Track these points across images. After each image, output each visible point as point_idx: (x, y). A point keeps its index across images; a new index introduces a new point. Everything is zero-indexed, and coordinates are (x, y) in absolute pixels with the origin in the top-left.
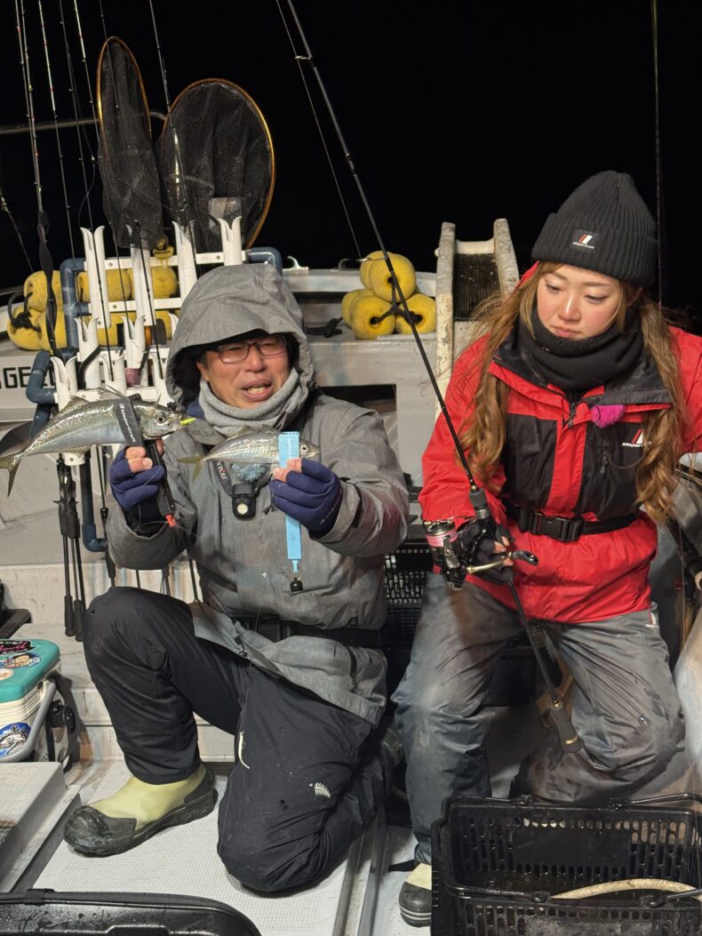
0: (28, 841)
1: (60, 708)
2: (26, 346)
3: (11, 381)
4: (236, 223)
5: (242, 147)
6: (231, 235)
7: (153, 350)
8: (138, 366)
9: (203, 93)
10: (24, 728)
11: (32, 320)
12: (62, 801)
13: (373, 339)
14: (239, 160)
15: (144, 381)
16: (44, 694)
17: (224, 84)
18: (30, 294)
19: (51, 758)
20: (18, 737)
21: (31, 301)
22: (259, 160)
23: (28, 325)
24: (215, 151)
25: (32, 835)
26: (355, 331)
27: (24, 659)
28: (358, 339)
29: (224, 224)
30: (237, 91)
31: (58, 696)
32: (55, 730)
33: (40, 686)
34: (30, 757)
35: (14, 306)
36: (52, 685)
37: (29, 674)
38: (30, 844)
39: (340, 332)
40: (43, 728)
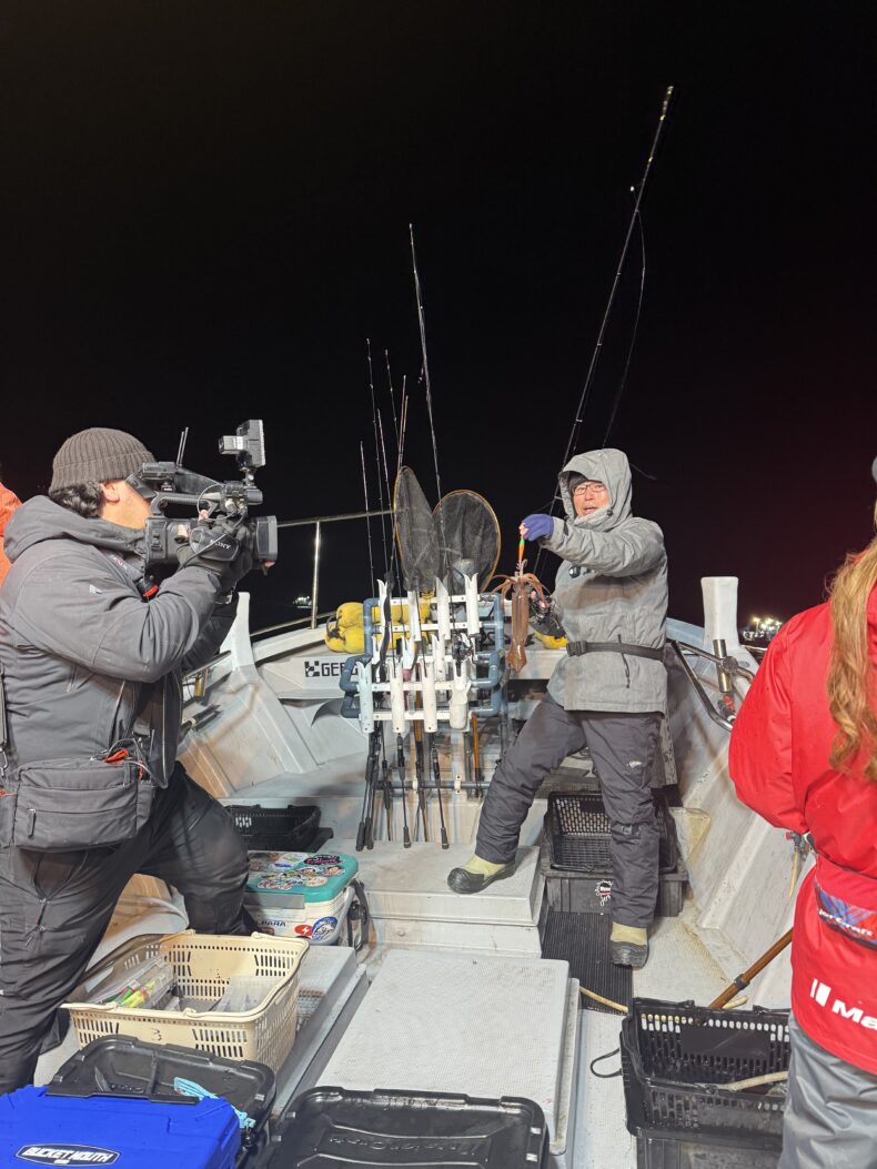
0: (333, 1005)
1: (357, 906)
2: (336, 649)
3: (326, 672)
4: (475, 577)
5: (481, 530)
6: (471, 584)
7: (420, 657)
8: (410, 668)
9: (456, 498)
10: (333, 921)
11: (341, 633)
12: (354, 977)
13: (557, 649)
14: (478, 538)
15: (414, 678)
16: (348, 896)
17: (470, 493)
18: (340, 617)
19: (350, 945)
20: (329, 927)
21: (340, 621)
22: (490, 539)
23: (338, 636)
24: (463, 532)
25: (336, 1000)
26: (544, 644)
27: (335, 870)
28: (546, 648)
29: (466, 578)
30: (478, 497)
31: (356, 898)
32: (353, 922)
33: (345, 889)
34: (336, 943)
35: (330, 624)
36: (353, 890)
37: (338, 881)
38: (333, 1009)
39: (533, 643)
40: (346, 921)
